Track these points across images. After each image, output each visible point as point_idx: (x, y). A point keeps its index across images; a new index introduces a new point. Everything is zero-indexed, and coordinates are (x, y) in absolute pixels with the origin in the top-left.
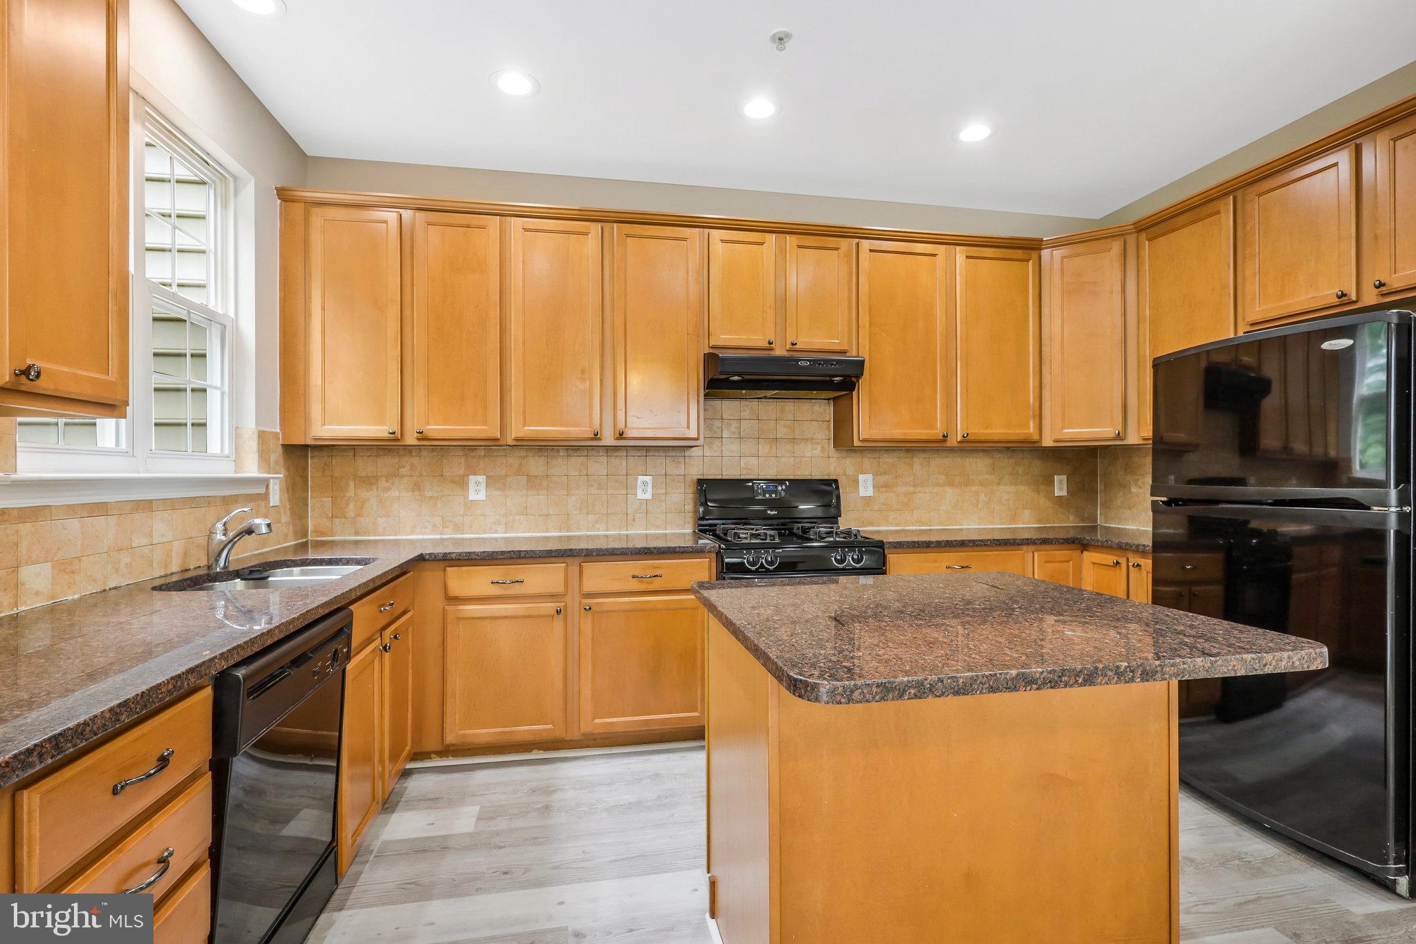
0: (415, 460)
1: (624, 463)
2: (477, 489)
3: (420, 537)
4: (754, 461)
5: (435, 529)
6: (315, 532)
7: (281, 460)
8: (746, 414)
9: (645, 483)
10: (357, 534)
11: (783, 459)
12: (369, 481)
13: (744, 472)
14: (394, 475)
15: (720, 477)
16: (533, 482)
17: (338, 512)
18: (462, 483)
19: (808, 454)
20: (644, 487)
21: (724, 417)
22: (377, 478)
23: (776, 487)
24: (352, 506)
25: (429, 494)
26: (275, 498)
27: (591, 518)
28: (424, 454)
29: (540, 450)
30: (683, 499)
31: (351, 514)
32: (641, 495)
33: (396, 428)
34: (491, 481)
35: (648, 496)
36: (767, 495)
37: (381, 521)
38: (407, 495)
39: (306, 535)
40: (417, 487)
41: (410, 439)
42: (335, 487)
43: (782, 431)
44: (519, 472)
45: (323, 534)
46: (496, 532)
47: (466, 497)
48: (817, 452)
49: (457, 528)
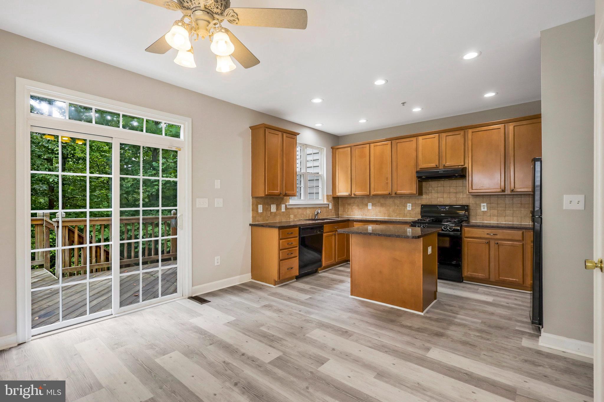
0: (358, 199)
1: (404, 200)
2: (370, 206)
3: (359, 217)
4: (442, 199)
5: (361, 216)
6: (341, 215)
7: (332, 200)
8: (439, 185)
9: (409, 206)
10: (347, 216)
11: (452, 199)
12: (349, 204)
13: (439, 203)
14: (354, 203)
15: (431, 204)
16: (382, 205)
17: (344, 211)
18: (367, 205)
19: (462, 197)
20: (409, 207)
21: (433, 186)
22: (351, 203)
23: (446, 207)
24: (346, 209)
25: (360, 207)
26: (330, 207)
27: (395, 214)
28: (359, 198)
29: (383, 197)
30: (418, 209)
31: (346, 211)
32: (408, 209)
33: (350, 193)
34: (372, 205)
35: (410, 209)
36: (442, 210)
37: (352, 213)
38: (356, 207)
39: (339, 215)
40: (358, 206)
41: (353, 196)
42: (344, 205)
43: (452, 190)
44: (379, 202)
45: (342, 215)
46: (374, 217)
47: (368, 208)
48: (465, 196)
49: (366, 216)
